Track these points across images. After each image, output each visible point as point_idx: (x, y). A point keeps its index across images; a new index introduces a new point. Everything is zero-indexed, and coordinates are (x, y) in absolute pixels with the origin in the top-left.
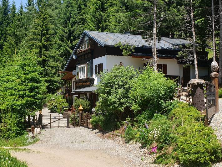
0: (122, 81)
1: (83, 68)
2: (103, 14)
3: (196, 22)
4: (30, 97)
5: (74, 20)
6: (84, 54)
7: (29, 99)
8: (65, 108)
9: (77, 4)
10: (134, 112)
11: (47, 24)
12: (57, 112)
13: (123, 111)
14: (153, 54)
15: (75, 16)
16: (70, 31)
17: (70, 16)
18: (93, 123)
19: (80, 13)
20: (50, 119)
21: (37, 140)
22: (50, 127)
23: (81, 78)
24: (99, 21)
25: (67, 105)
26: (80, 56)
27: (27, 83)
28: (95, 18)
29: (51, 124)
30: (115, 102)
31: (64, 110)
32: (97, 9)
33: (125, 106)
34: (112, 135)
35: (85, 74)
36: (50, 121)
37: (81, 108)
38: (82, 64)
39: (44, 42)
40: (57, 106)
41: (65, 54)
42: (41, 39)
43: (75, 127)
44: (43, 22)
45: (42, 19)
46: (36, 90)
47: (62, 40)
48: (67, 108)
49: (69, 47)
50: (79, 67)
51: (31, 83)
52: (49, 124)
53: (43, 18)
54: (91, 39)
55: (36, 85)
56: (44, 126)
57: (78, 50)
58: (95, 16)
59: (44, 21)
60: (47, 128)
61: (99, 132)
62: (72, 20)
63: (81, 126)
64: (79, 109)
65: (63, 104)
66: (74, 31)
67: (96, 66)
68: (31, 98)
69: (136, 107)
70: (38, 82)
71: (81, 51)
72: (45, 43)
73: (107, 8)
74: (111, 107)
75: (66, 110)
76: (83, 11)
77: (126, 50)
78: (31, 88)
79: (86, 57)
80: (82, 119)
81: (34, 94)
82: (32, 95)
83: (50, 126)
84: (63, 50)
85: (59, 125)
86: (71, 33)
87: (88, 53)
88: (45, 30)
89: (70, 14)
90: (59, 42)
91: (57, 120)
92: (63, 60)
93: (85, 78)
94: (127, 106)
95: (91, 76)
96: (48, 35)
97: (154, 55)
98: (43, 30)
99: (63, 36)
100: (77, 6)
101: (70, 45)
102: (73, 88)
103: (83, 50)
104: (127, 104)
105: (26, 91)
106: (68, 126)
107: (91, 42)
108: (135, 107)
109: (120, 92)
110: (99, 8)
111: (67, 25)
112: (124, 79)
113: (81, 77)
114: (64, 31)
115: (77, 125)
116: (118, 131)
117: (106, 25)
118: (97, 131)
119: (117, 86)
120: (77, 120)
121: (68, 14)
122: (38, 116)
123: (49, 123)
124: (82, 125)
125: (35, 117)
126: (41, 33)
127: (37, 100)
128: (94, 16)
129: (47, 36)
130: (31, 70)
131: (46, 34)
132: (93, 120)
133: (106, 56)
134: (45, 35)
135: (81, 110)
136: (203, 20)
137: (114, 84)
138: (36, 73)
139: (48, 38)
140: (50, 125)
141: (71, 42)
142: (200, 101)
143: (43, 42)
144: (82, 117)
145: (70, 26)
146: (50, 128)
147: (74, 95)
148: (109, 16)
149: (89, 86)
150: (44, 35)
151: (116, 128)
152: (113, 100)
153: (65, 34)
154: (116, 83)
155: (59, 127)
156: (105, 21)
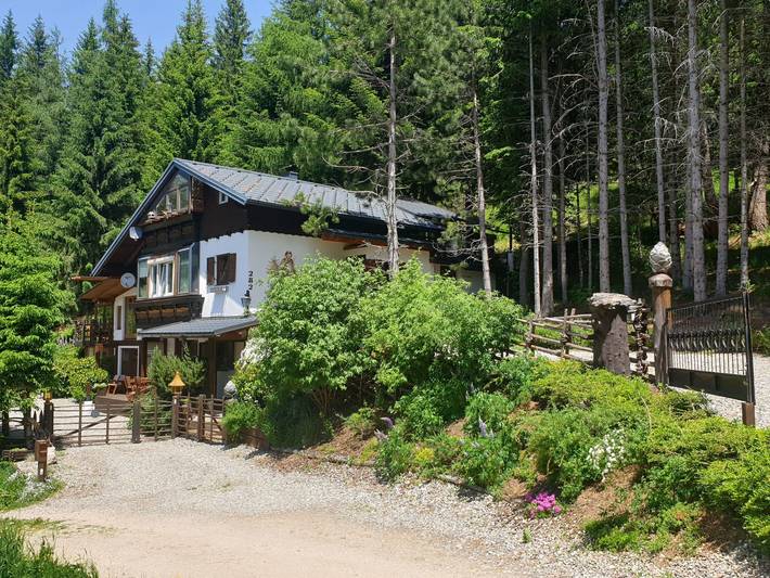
0: (339, 302)
1: (162, 265)
2: (201, 125)
3: (489, 156)
4: (20, 348)
5: (112, 135)
6: (169, 227)
7: (19, 356)
8: (96, 385)
9: (123, 92)
10: (390, 390)
11: (25, 142)
12: (70, 396)
13: (344, 388)
14: (390, 231)
15: (115, 125)
16: (100, 164)
17: (103, 121)
18: (231, 428)
19: (129, 116)
20: (81, 416)
21: (57, 487)
22: (80, 443)
23: (155, 296)
24: (188, 141)
25: (105, 374)
26: (151, 233)
27: (10, 305)
28: (178, 133)
29: (83, 433)
30: (320, 363)
31: (95, 391)
32: (184, 111)
33: (349, 374)
34: (310, 461)
35: (170, 283)
36: (80, 423)
37: (178, 382)
38: (160, 254)
39: (16, 192)
40: (67, 377)
41: (85, 228)
42: (7, 182)
43: (156, 440)
44: (13, 133)
45: (12, 127)
46: (39, 326)
47: (77, 189)
48: (103, 384)
49: (96, 209)
50: (149, 262)
51: (25, 305)
52: (77, 434)
53: (15, 123)
54: (197, 182)
55: (38, 311)
56: (59, 438)
57: (151, 213)
58: (178, 127)
59: (19, 132)
60: (69, 445)
61: (255, 454)
62: (107, 135)
63: (179, 435)
64: (171, 384)
65: (92, 373)
66: (110, 166)
67: (210, 261)
68: (24, 353)
69: (396, 375)
70: (43, 301)
71: (159, 218)
72: (20, 195)
73: (210, 109)
74: (309, 379)
75: (101, 389)
76: (138, 112)
77: (317, 216)
78: (24, 319)
79: (175, 233)
80: (182, 416)
81: (35, 340)
82: (26, 344)
83: (77, 439)
84: (81, 216)
85: (107, 435)
86: (102, 170)
87: (184, 224)
88: (20, 159)
89: (104, 116)
90: (68, 194)
91: (102, 421)
92: (78, 246)
93: (171, 294)
94: (356, 374)
95: (193, 291)
96: (27, 171)
97: (393, 234)
98: (14, 157)
99: (81, 177)
100: (123, 96)
101: (100, 203)
102: (115, 327)
103: (169, 212)
104: (355, 367)
105: (7, 331)
106: (135, 440)
107: (196, 191)
108: (389, 376)
109: (336, 331)
110: (190, 109)
111: (92, 146)
112: (343, 295)
113: (155, 293)
114: (84, 164)
115: (163, 434)
116: (329, 447)
117: (208, 154)
118: (243, 450)
119: (325, 316)
120: (162, 419)
121: (97, 117)
122: (42, 407)
123: (76, 431)
124: (181, 432)
125: (33, 410)
126: (8, 166)
127: (42, 357)
128: (176, 129)
129: (25, 175)
130: (23, 264)
131: (21, 169)
132: (230, 416)
133: (246, 232)
134: (20, 173)
135: (178, 388)
136: (506, 151)
137: (317, 309)
138: (41, 275)
139: (26, 181)
140: (80, 437)
141: (103, 196)
142: (623, 354)
143: (11, 191)
144: (181, 410)
145: (102, 150)
146: (80, 446)
147: (120, 347)
148: (215, 132)
149: (186, 319)
150: (16, 172)
151: (320, 437)
152: (316, 355)
153: (85, 172)
154: (320, 307)
155: (107, 441)
156: (206, 145)
